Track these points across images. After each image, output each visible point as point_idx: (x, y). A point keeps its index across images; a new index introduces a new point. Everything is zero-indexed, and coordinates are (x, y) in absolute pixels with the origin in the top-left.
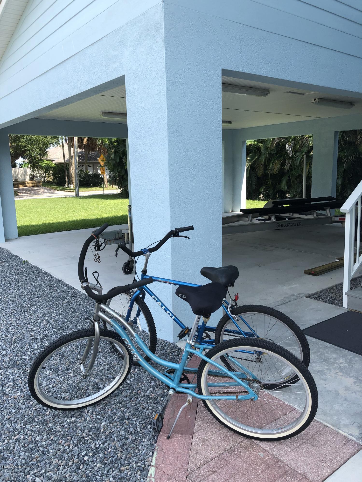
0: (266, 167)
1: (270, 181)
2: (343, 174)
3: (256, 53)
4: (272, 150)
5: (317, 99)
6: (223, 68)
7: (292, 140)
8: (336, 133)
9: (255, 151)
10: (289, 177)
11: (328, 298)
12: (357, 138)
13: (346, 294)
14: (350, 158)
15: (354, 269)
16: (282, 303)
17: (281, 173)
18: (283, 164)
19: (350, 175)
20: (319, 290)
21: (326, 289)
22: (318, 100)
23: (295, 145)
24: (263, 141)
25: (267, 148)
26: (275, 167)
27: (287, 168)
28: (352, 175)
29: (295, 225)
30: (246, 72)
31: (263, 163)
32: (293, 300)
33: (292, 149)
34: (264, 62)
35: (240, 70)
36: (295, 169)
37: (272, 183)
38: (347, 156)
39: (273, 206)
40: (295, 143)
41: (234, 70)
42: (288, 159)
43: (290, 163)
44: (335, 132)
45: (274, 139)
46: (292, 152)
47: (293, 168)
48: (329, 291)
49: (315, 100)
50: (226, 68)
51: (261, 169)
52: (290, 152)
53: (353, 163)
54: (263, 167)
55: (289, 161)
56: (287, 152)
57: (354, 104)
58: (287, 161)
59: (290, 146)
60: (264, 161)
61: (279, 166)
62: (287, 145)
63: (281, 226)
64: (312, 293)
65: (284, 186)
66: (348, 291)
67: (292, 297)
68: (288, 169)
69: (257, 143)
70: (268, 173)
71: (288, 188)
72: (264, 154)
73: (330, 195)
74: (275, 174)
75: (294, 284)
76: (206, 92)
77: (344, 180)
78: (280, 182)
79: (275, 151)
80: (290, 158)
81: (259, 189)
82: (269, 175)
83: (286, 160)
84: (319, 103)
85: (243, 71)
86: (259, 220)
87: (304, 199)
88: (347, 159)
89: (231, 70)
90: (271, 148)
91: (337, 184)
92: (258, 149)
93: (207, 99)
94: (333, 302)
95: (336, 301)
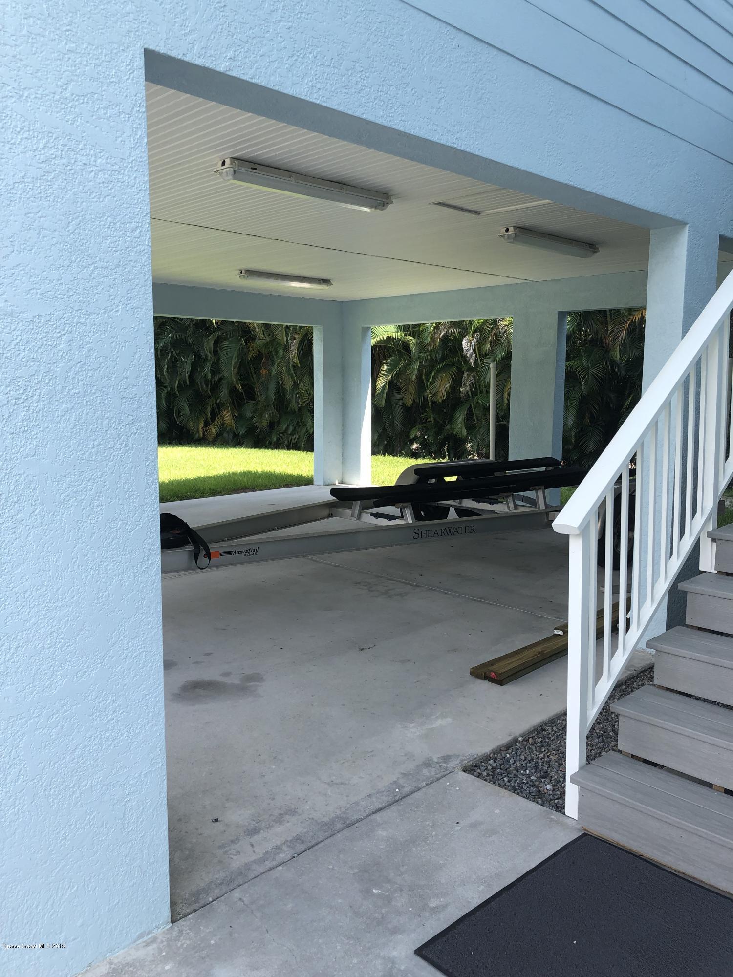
0: (421, 386)
1: (431, 418)
2: (577, 404)
3: (280, 21)
4: (434, 351)
5: (511, 229)
6: (150, 48)
7: (475, 331)
8: (562, 315)
9: (398, 351)
10: (470, 409)
11: (528, 772)
12: (607, 330)
13: (572, 781)
14: (593, 371)
15: (596, 699)
16: (390, 799)
17: (454, 401)
18: (457, 382)
19: (594, 407)
20: (503, 739)
21: (522, 735)
22: (515, 230)
23: (481, 342)
24: (414, 330)
25: (422, 347)
26: (442, 387)
27: (464, 389)
28: (597, 407)
29: (459, 531)
30: (245, 78)
31: (414, 377)
32: (424, 784)
33: (474, 350)
34: (311, 56)
35: (222, 67)
36: (481, 392)
37: (435, 419)
38: (588, 368)
39: (418, 481)
40: (482, 337)
41: (198, 62)
42: (467, 371)
43: (472, 378)
44: (559, 312)
45: (438, 326)
46: (476, 356)
47: (479, 392)
48: (531, 740)
49: (507, 230)
50: (162, 49)
51: (412, 389)
52: (471, 355)
53: (600, 383)
54: (417, 387)
55: (468, 376)
56: (465, 356)
57: (597, 248)
58: (465, 374)
59: (471, 343)
60: (416, 372)
61: (448, 386)
62: (464, 342)
63: (424, 536)
64: (483, 752)
65: (459, 426)
66: (581, 768)
67: (425, 772)
68: (467, 392)
69: (403, 334)
70: (426, 399)
71: (468, 433)
72: (417, 360)
73: (548, 454)
74: (440, 401)
75: (437, 718)
76: (74, 120)
77: (580, 416)
78: (451, 418)
79: (440, 352)
80: (471, 370)
81: (408, 433)
82: (430, 403)
83: (463, 373)
84: (516, 238)
85: (233, 73)
86: (377, 516)
87: (491, 463)
88: (588, 374)
89: (187, 59)
90: (432, 346)
91: (565, 424)
92: (406, 347)
93: (80, 146)
94: (539, 791)
95: (549, 787)
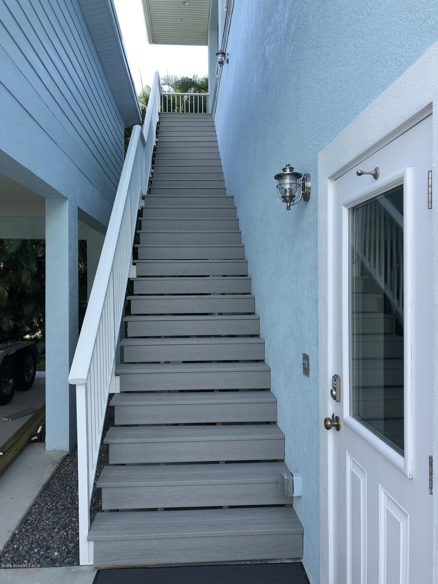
11: (36, 550)
21: (17, 529)
48: (23, 530)
94: (52, 559)
95: (56, 554)
